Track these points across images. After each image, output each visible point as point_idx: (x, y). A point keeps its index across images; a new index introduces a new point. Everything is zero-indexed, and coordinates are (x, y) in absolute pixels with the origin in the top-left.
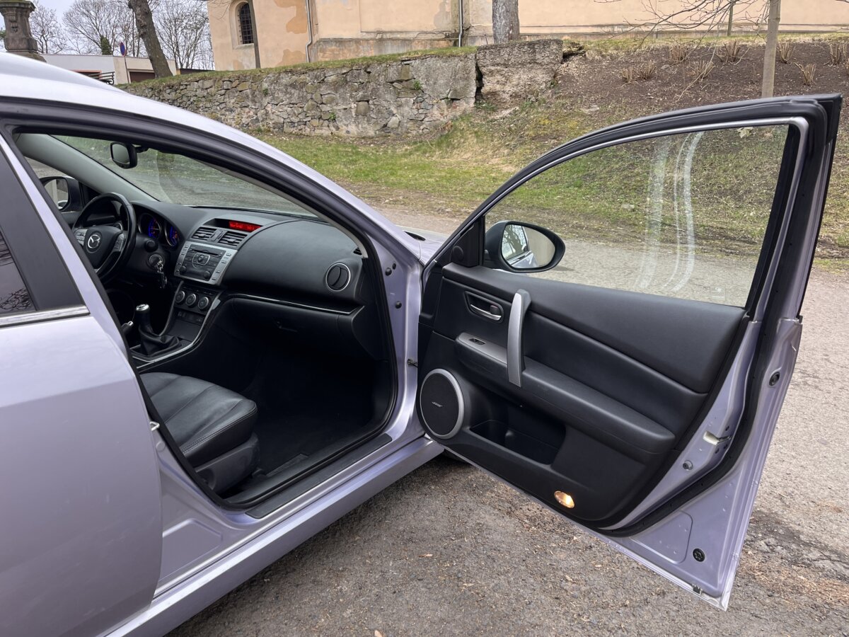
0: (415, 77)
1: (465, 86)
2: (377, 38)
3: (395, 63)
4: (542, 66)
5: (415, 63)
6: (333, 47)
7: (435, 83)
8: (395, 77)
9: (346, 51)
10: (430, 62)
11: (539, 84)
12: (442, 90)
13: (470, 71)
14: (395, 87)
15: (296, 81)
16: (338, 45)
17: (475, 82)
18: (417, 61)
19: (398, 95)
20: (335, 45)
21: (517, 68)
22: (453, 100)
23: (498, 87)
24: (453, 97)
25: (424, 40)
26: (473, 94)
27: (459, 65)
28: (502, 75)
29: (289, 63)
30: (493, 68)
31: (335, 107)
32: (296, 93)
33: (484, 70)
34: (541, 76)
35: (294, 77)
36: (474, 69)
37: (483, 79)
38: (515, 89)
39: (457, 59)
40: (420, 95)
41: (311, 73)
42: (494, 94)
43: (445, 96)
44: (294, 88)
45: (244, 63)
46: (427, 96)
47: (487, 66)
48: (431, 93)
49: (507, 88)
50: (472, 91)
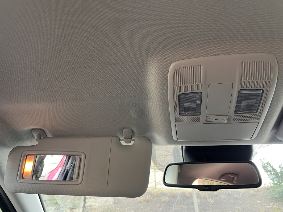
0: (57, 199)
7: (65, 201)
12: (68, 204)
22: (73, 208)
23: (93, 204)
24: (73, 207)
26: (82, 206)
37: (86, 201)
38: (100, 204)
40: (58, 206)
42: (91, 206)
43: (69, 207)
46: (61, 207)
48: (63, 206)
49: (96, 204)
50: (81, 205)
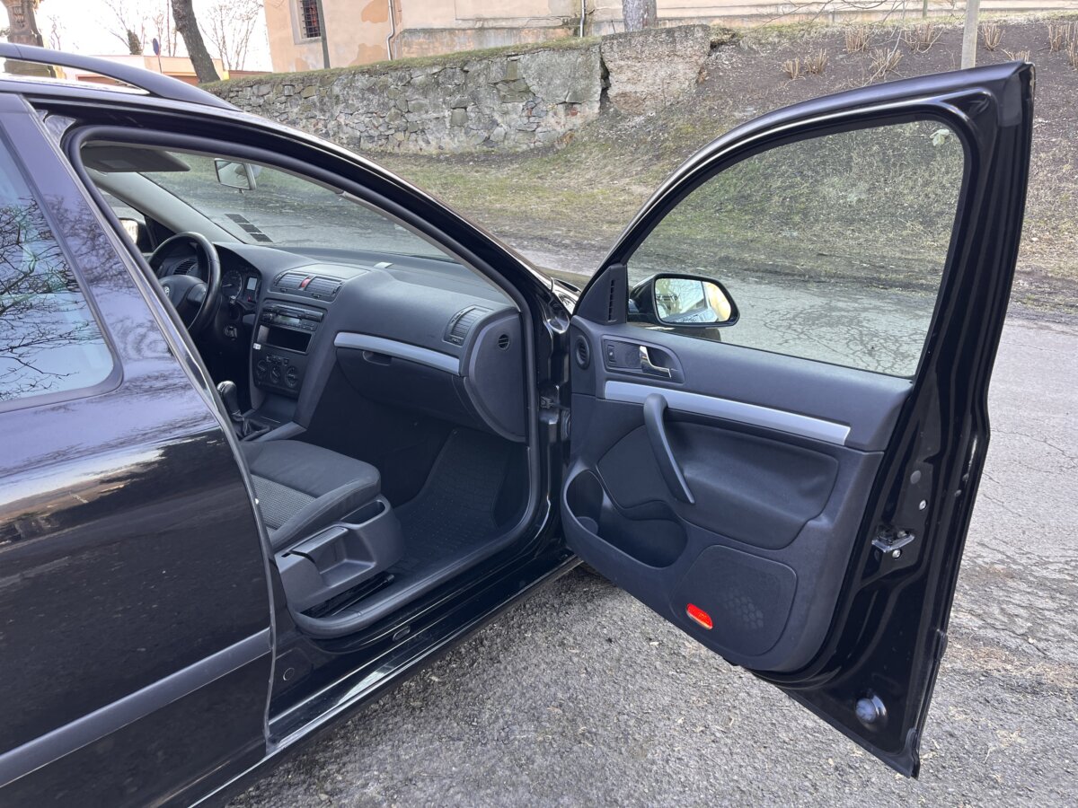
0: (524, 76)
1: (588, 86)
2: (476, 27)
3: (498, 59)
4: (684, 59)
5: (524, 59)
6: (421, 40)
7: (549, 84)
8: (500, 77)
9: (437, 44)
10: (543, 57)
11: (680, 83)
12: (559, 92)
13: (593, 68)
14: (499, 91)
15: (375, 84)
16: (427, 36)
17: (599, 81)
18: (527, 57)
19: (504, 100)
20: (424, 37)
21: (653, 63)
22: (572, 104)
23: (629, 88)
24: (572, 101)
25: (536, 28)
26: (597, 97)
27: (580, 59)
28: (633, 71)
29: (366, 62)
30: (622, 63)
31: (424, 116)
32: (375, 99)
33: (610, 66)
34: (682, 72)
35: (372, 78)
36: (598, 65)
37: (610, 78)
38: (651, 89)
39: (576, 53)
40: (531, 99)
41: (394, 74)
42: (624, 95)
43: (562, 99)
44: (373, 93)
45: (309, 61)
46: (539, 100)
47: (615, 60)
48: (544, 97)
49: (640, 88)
50: (595, 93)
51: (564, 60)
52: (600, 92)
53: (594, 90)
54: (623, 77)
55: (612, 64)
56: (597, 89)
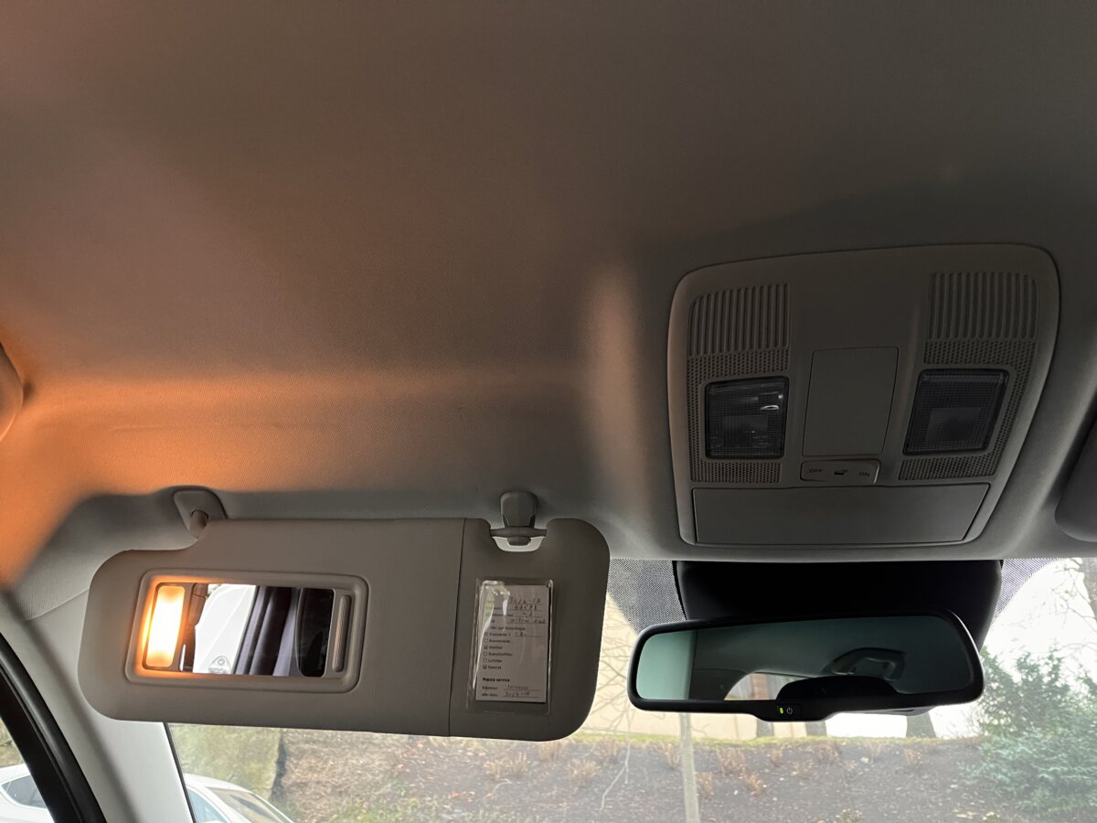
1: (259, 770)
4: (380, 748)
11: (373, 774)
13: (270, 749)
17: (274, 765)
21: (344, 749)
23: (311, 776)
27: (254, 738)
28: (318, 757)
30: (307, 746)
33: (292, 749)
34: (377, 763)
36: (277, 746)
38: (337, 780)
42: (303, 785)
47: (298, 743)
49: (324, 778)
50: (267, 779)
51: (234, 736)
52: (272, 780)
53: (266, 775)
54: (304, 763)
55: (294, 747)
56: (271, 774)
